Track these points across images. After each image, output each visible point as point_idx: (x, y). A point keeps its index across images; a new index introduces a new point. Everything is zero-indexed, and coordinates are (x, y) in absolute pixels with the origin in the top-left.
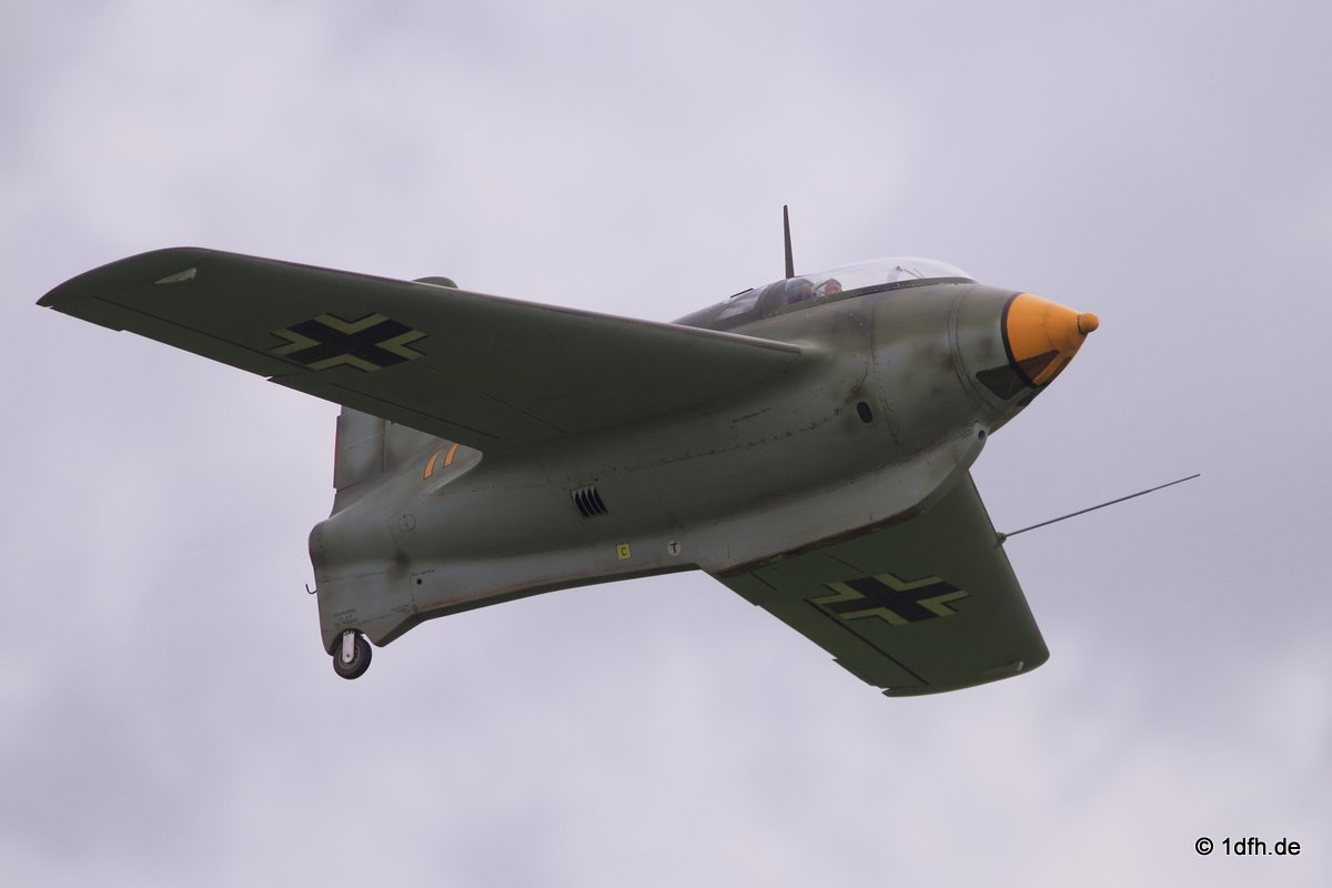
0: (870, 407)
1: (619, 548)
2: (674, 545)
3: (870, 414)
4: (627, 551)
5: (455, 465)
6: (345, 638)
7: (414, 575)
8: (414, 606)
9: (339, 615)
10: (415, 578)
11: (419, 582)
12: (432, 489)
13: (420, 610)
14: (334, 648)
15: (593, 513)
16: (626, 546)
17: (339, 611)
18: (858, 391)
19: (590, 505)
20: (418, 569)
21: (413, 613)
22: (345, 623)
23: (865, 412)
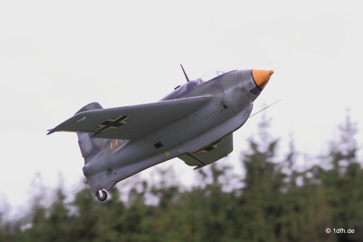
0: (226, 105)
1: (166, 153)
2: (180, 149)
3: (227, 107)
4: (168, 153)
5: (119, 145)
6: (99, 192)
7: (113, 173)
9: (96, 187)
11: (115, 174)
12: (114, 152)
13: (117, 180)
14: (97, 194)
15: (159, 147)
16: (168, 152)
17: (96, 185)
18: (222, 102)
19: (158, 145)
20: (114, 171)
21: (116, 181)
22: (98, 188)
23: (225, 107)
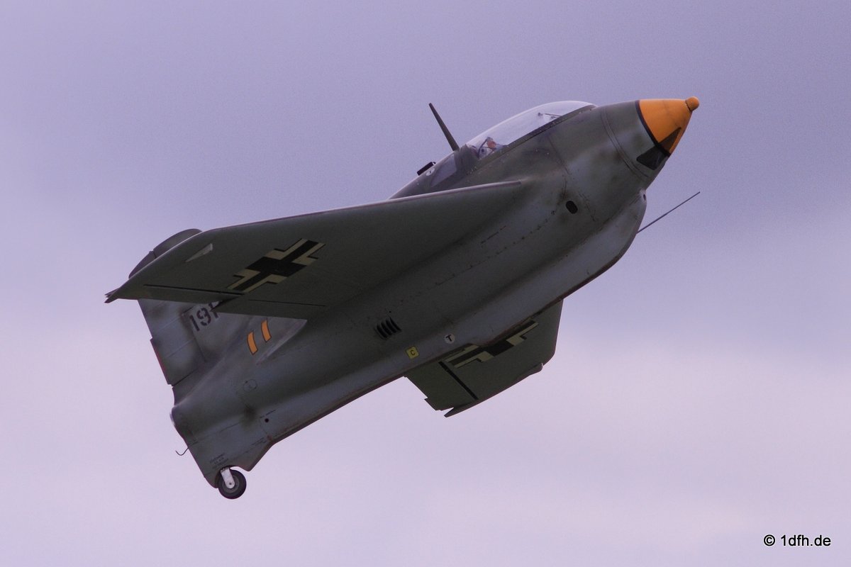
0: (575, 203)
1: (409, 352)
2: (449, 337)
3: (576, 207)
4: (415, 351)
6: (223, 474)
7: (261, 418)
8: (268, 437)
9: (214, 460)
10: (264, 419)
11: (267, 420)
12: (261, 358)
13: (274, 437)
14: (217, 482)
15: (390, 334)
16: (414, 348)
17: (213, 458)
18: (564, 195)
19: (387, 329)
20: (263, 413)
21: (269, 441)
22: (220, 464)
23: (572, 207)
